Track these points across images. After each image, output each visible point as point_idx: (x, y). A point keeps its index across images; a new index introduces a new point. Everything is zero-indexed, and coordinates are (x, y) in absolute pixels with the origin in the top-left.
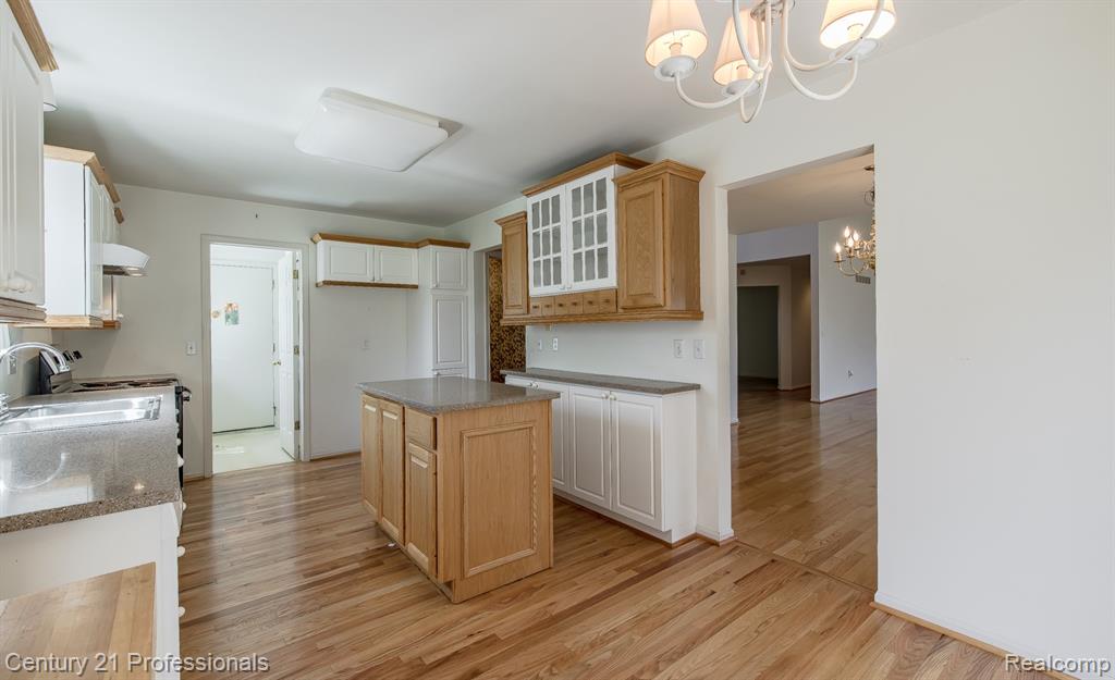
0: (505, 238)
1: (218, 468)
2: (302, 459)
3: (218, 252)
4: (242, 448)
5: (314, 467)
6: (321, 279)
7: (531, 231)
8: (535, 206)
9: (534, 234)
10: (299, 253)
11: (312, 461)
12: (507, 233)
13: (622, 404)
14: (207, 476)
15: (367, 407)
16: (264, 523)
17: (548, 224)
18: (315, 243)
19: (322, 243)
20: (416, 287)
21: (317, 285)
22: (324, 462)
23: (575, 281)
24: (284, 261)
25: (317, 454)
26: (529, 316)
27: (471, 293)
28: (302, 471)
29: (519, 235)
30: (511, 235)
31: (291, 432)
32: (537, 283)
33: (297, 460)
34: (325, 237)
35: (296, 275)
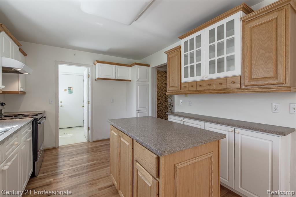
0: (169, 59)
1: (61, 143)
2: (90, 140)
3: (62, 68)
4: (72, 134)
5: (94, 145)
6: (97, 78)
7: (183, 54)
8: (186, 43)
9: (185, 55)
10: (89, 68)
11: (94, 142)
12: (170, 56)
13: (243, 136)
14: (56, 147)
15: (112, 131)
16: (70, 177)
17: (193, 49)
18: (95, 65)
19: (98, 64)
20: (130, 81)
21: (96, 80)
22: (97, 143)
23: (210, 74)
24: (85, 71)
25: (95, 139)
26: (181, 91)
27: (150, 83)
28: (90, 147)
29: (177, 57)
30: (172, 57)
31: (87, 131)
32: (186, 76)
33: (89, 141)
34: (98, 62)
35: (88, 76)
